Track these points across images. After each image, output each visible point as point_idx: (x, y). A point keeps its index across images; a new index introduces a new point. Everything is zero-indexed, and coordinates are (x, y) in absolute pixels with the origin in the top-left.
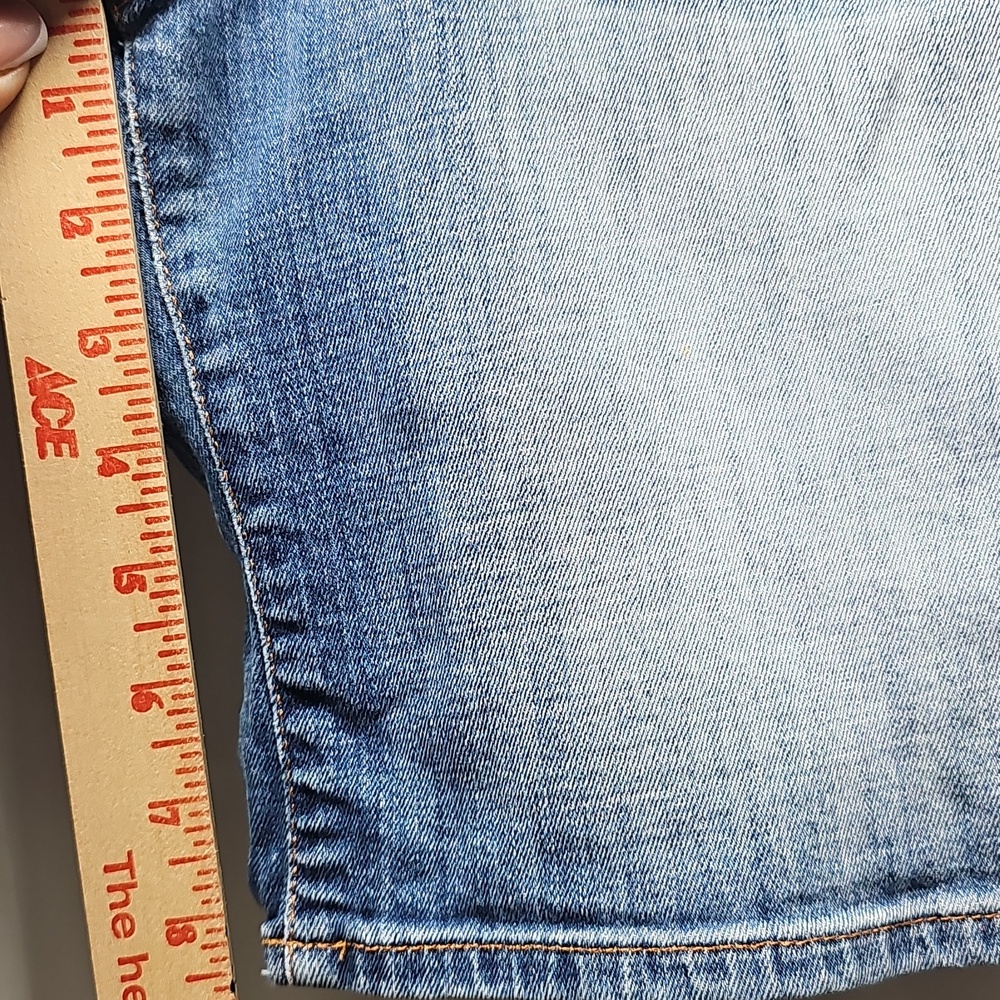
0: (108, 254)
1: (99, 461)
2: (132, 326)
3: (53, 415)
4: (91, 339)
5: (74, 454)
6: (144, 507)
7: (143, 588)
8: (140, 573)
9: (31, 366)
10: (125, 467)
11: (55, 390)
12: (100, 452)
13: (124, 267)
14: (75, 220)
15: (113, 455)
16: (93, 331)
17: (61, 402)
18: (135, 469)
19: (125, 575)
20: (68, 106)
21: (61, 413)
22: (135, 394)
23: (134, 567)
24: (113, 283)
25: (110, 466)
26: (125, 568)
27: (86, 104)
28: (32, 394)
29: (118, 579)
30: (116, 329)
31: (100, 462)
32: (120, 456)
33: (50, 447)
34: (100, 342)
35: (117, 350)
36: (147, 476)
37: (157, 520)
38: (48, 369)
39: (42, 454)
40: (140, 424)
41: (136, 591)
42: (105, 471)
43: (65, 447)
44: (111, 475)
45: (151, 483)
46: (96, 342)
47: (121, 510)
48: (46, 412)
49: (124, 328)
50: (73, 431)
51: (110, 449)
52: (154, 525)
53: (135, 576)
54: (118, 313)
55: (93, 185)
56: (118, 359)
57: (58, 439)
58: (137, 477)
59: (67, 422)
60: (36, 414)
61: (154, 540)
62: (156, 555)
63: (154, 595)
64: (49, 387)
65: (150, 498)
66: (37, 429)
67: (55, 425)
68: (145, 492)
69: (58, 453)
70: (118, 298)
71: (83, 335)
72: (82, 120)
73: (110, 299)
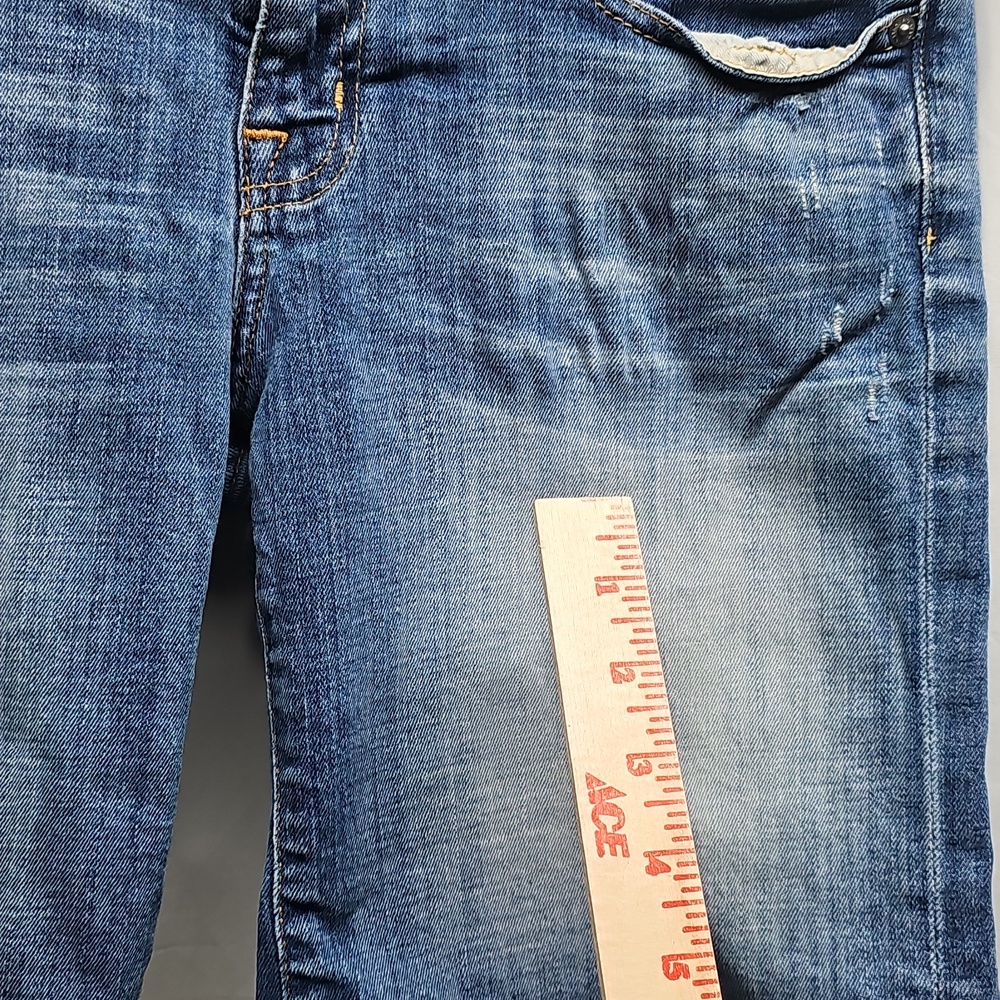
0: (647, 697)
1: (646, 862)
2: (668, 754)
3: (609, 821)
4: (637, 762)
5: (626, 854)
6: (684, 903)
7: (687, 975)
8: (683, 962)
9: (591, 780)
10: (668, 869)
11: (610, 801)
12: (647, 855)
13: (659, 708)
14: (622, 670)
15: (659, 858)
16: (638, 756)
17: (615, 810)
18: (676, 870)
19: (672, 963)
20: (615, 589)
21: (614, 820)
22: (672, 808)
23: (680, 956)
24: (652, 720)
25: (655, 868)
26: (671, 957)
27: (627, 588)
28: (592, 802)
29: (666, 967)
30: (656, 755)
31: (648, 863)
32: (662, 858)
33: (606, 847)
34: (644, 764)
35: (657, 772)
36: (685, 877)
37: (696, 915)
38: (604, 784)
39: (601, 853)
40: (677, 833)
41: (681, 978)
42: (652, 870)
43: (619, 848)
44: (656, 875)
45: (689, 883)
46: (640, 764)
47: (666, 905)
48: (602, 818)
49: (661, 755)
50: (625, 835)
51: (655, 852)
52: (693, 920)
53: (680, 964)
54: (657, 743)
55: (635, 646)
56: (659, 779)
57: (614, 842)
58: (677, 878)
59: (620, 828)
60: (595, 819)
61: (693, 933)
62: (697, 946)
63: (698, 983)
64: (605, 797)
65: (689, 896)
66: (596, 832)
67: (610, 830)
68: (684, 890)
69: (614, 853)
70: (657, 731)
71: (630, 757)
72: (625, 599)
73: (651, 731)
